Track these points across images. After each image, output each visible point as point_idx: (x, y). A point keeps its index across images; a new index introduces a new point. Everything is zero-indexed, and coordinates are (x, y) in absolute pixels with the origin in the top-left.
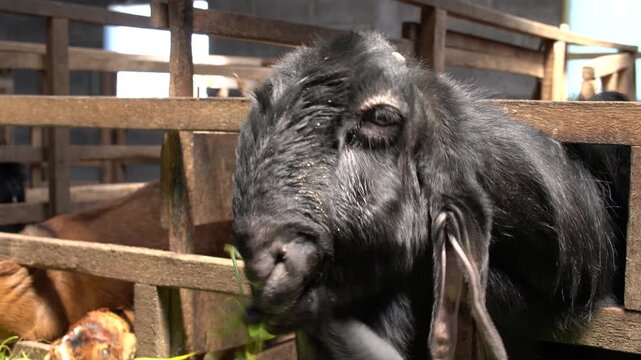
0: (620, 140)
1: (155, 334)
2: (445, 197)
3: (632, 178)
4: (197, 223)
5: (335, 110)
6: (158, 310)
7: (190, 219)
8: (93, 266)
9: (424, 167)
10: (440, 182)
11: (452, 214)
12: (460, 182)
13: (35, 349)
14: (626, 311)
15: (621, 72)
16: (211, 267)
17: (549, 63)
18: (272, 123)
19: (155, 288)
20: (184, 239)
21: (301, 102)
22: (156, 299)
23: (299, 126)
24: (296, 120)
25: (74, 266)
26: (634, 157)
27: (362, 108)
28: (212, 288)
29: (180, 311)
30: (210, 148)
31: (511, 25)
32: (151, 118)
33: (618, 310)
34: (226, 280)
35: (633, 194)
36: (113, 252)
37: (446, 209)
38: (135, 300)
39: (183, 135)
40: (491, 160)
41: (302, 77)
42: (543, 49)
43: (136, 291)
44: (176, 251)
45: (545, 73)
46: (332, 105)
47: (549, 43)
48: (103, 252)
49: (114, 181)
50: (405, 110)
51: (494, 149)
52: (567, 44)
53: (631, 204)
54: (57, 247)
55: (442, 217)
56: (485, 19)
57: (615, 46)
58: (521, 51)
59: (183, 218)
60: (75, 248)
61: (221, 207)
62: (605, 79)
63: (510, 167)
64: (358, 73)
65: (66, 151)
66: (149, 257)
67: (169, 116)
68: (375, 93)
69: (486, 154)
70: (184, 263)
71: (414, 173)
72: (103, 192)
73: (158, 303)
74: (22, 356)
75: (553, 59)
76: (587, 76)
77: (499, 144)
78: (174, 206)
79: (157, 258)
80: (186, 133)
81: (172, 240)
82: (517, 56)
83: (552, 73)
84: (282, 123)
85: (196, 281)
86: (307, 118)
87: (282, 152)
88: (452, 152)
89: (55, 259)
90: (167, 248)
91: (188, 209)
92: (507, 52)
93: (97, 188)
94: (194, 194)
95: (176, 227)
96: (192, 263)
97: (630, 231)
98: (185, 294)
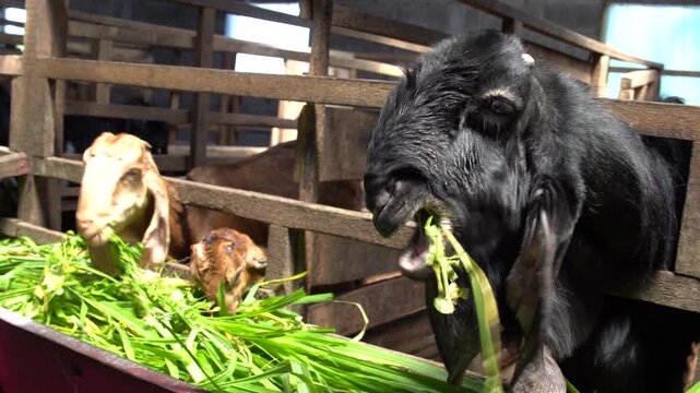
0: (684, 137)
1: (283, 266)
2: (546, 177)
3: (691, 166)
4: (321, 179)
5: (463, 96)
6: (288, 248)
7: (317, 177)
8: (237, 208)
9: (533, 150)
10: (544, 164)
11: (547, 192)
12: (561, 165)
13: (185, 271)
14: (676, 274)
15: (650, 85)
16: (335, 216)
17: (596, 73)
18: (413, 98)
19: (286, 229)
20: (312, 191)
21: (439, 86)
22: (287, 238)
23: (433, 104)
24: (431, 99)
25: (221, 207)
26: (695, 150)
27: (484, 97)
28: (334, 232)
29: (304, 250)
30: (336, 120)
31: (571, 39)
32: (295, 91)
33: (670, 273)
34: (347, 227)
35: (691, 180)
36: (254, 197)
37: (544, 186)
38: (270, 239)
39: (318, 107)
40: (592, 151)
41: (445, 63)
42: (592, 60)
43: (271, 231)
44: (304, 200)
45: (592, 81)
46: (461, 92)
47: (596, 56)
48: (247, 197)
49: (228, 143)
50: (519, 103)
51: (595, 142)
52: (611, 58)
53: (689, 188)
54: (208, 191)
55: (539, 192)
56: (551, 32)
57: (646, 63)
58: (574, 61)
59: (312, 175)
60: (222, 192)
61: (340, 169)
62: (638, 90)
63: (606, 157)
64: (486, 69)
65: (206, 115)
66: (284, 204)
67: (309, 91)
68: (496, 87)
69: (589, 146)
70: (313, 211)
71: (522, 154)
72: (222, 152)
73: (288, 242)
74: (174, 276)
75: (599, 70)
76: (625, 86)
77: (600, 138)
78: (306, 164)
79: (290, 205)
80: (320, 106)
81: (302, 192)
82: (572, 65)
83: (597, 81)
84: (420, 99)
85: (321, 226)
86: (440, 99)
87: (414, 122)
88: (558, 139)
89: (206, 200)
90: (297, 198)
91: (317, 168)
92: (565, 61)
93: (218, 148)
94: (321, 157)
95: (306, 181)
96: (319, 211)
97: (686, 209)
98: (309, 236)
